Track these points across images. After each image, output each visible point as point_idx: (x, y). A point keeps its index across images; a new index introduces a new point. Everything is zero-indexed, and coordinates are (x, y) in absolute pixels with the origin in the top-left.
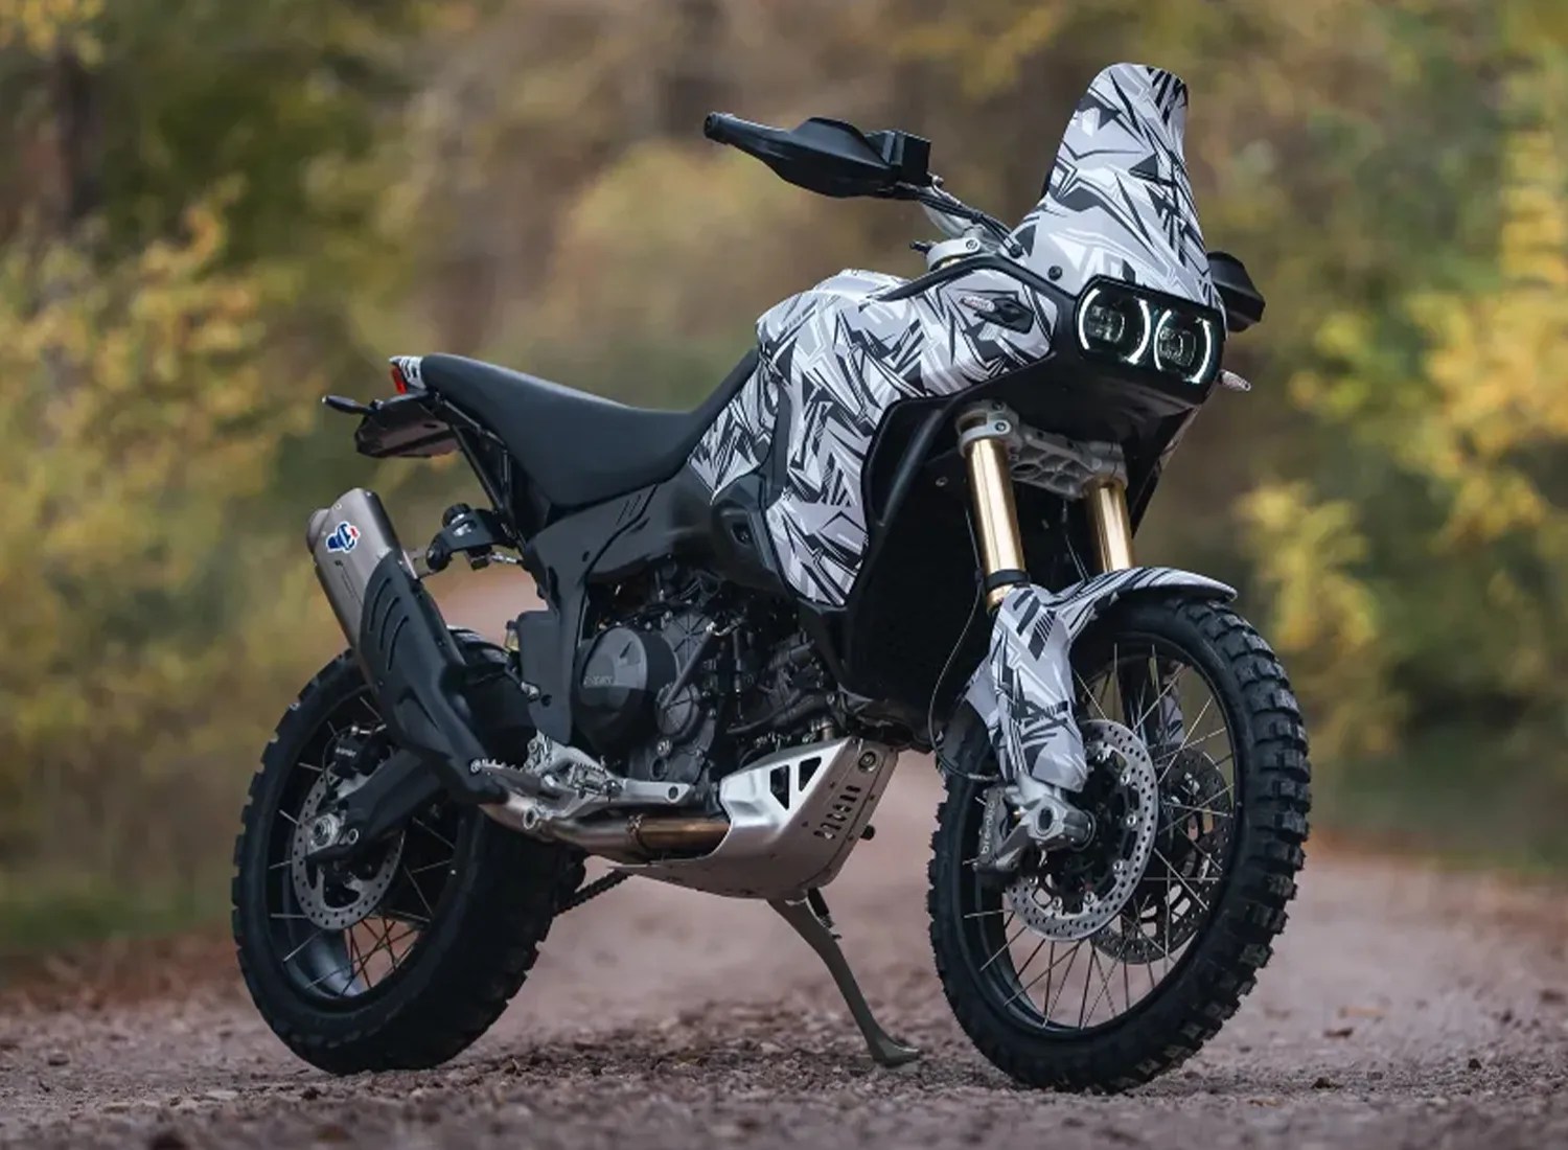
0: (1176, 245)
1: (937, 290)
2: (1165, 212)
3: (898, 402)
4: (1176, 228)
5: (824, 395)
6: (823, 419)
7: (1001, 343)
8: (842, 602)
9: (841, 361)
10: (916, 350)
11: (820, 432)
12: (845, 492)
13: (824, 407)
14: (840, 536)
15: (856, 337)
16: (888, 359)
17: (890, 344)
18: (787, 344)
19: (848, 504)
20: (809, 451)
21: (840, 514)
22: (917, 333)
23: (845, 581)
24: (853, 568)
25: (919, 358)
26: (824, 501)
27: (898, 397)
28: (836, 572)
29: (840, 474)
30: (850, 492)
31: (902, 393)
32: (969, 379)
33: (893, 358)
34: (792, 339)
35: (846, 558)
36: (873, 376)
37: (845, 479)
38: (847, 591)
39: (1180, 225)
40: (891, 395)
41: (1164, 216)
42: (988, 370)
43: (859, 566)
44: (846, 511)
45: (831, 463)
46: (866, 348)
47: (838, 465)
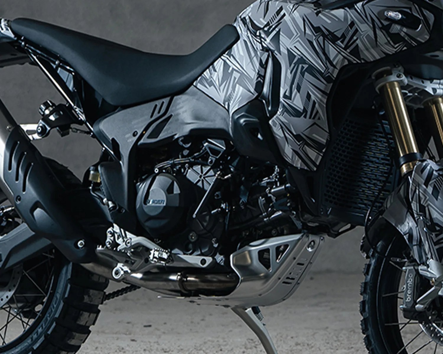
1: (363, 5)
3: (346, 65)
5: (302, 60)
6: (302, 74)
7: (402, 34)
8: (315, 169)
9: (311, 43)
10: (355, 38)
11: (301, 80)
12: (317, 112)
13: (303, 67)
14: (314, 135)
15: (317, 30)
16: (339, 43)
17: (338, 34)
18: (274, 32)
19: (319, 119)
20: (295, 91)
21: (315, 124)
22: (354, 29)
23: (317, 158)
24: (321, 152)
25: (357, 42)
26: (305, 117)
27: (346, 63)
28: (312, 154)
29: (314, 103)
30: (320, 111)
31: (348, 60)
32: (385, 53)
33: (342, 42)
34: (277, 29)
35: (318, 146)
36: (332, 51)
37: (317, 105)
38: (318, 164)
40: (343, 61)
42: (396, 48)
43: (324, 151)
44: (318, 122)
45: (309, 96)
46: (324, 35)
47: (313, 97)
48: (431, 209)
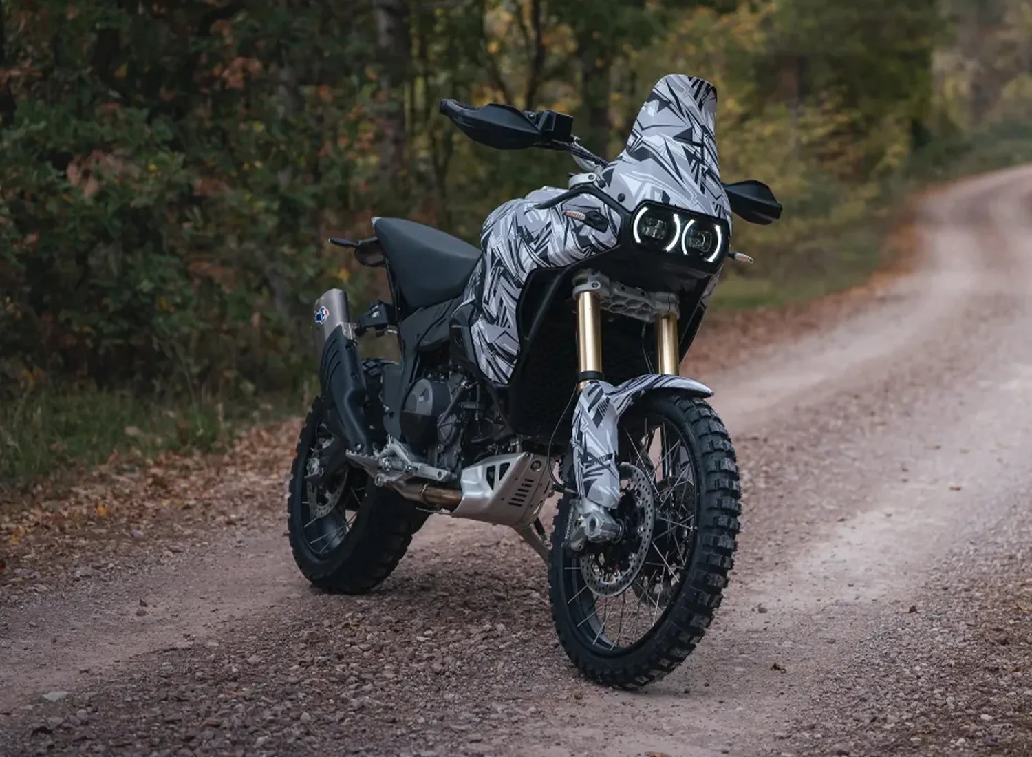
0: (699, 182)
1: (562, 205)
2: (694, 161)
3: (535, 269)
4: (700, 171)
5: (500, 263)
6: (499, 277)
7: (591, 237)
8: (506, 382)
9: (510, 243)
10: (547, 240)
11: (497, 284)
12: (507, 320)
13: (500, 270)
14: (504, 345)
15: (519, 229)
16: (532, 244)
17: (534, 235)
18: (489, 231)
19: (509, 327)
20: (492, 295)
21: (505, 332)
22: (549, 230)
23: (508, 370)
24: (512, 363)
25: (548, 244)
26: (498, 324)
27: (535, 267)
28: (503, 365)
29: (505, 310)
30: (510, 319)
31: (538, 265)
32: (574, 258)
33: (535, 244)
34: (491, 229)
35: (509, 357)
36: (524, 253)
37: (507, 313)
38: (509, 376)
39: (703, 169)
40: (532, 265)
41: (693, 164)
42: (584, 253)
43: (515, 362)
44: (508, 331)
45: (501, 302)
46: (523, 236)
47: (505, 303)
48: (587, 436)
